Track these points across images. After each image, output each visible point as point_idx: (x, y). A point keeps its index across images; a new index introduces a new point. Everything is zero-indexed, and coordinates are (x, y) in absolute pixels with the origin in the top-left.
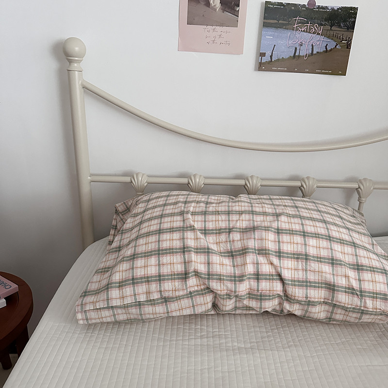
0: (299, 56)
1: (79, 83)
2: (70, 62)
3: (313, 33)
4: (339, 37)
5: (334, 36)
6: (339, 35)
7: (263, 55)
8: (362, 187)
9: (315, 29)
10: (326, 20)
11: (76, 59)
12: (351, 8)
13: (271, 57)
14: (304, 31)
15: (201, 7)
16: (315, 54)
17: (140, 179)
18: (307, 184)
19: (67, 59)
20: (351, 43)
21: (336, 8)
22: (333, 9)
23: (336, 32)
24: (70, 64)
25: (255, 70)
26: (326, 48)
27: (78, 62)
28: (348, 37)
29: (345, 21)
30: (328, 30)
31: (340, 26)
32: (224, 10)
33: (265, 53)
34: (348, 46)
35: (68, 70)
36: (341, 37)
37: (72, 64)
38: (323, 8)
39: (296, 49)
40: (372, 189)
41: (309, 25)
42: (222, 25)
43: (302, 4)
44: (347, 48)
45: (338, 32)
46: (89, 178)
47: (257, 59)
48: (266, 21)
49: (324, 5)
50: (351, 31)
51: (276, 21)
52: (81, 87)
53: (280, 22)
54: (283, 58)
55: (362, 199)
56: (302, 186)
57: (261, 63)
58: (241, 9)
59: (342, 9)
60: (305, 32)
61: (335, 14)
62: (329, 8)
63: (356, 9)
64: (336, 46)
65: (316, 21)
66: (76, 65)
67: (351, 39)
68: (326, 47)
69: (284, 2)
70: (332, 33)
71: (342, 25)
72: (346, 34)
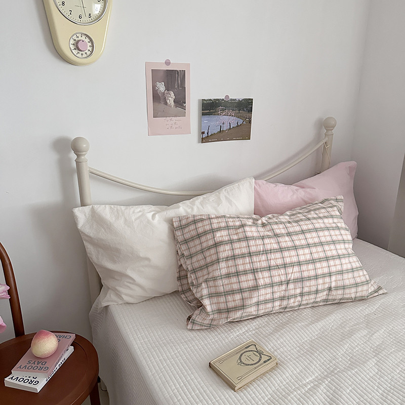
0: (223, 131)
1: (87, 170)
3: (230, 116)
4: (244, 117)
5: (241, 116)
7: (203, 133)
9: (230, 113)
10: (236, 107)
11: (83, 153)
12: (249, 99)
14: (224, 115)
15: (161, 106)
20: (251, 120)
21: (241, 100)
22: (239, 100)
24: (78, 157)
25: (199, 142)
27: (84, 155)
28: (249, 117)
29: (246, 107)
30: (237, 113)
31: (244, 110)
32: (176, 107)
34: (250, 122)
35: (76, 162)
38: (233, 100)
41: (227, 111)
42: (176, 116)
43: (222, 98)
45: (243, 114)
47: (199, 136)
48: (203, 112)
49: (234, 98)
50: (250, 113)
51: (209, 111)
53: (211, 111)
57: (202, 138)
58: (186, 105)
59: (244, 100)
61: (240, 103)
62: (237, 100)
63: (252, 99)
64: (243, 122)
65: (230, 108)
66: (83, 157)
67: (251, 118)
69: (212, 99)
70: (240, 114)
71: (245, 109)
72: (248, 115)
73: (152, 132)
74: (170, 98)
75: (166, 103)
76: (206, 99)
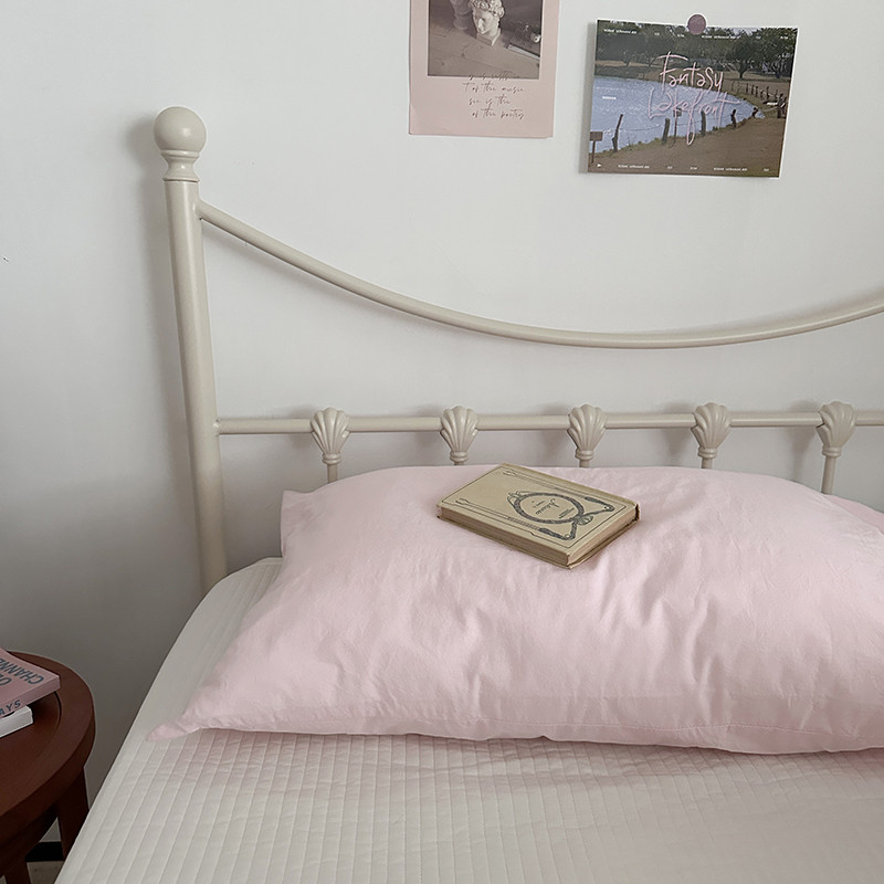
1: (191, 208)
2: (171, 160)
3: (703, 87)
4: (759, 95)
5: (750, 92)
6: (760, 91)
7: (596, 137)
8: (831, 423)
9: (707, 79)
10: (729, 58)
11: (185, 153)
12: (783, 31)
13: (615, 140)
14: (683, 83)
15: (457, 38)
16: (710, 133)
17: (333, 423)
18: (709, 419)
19: (163, 155)
20: (786, 105)
21: (749, 33)
22: (743, 34)
23: (754, 83)
24: (170, 167)
25: (581, 171)
26: (733, 119)
27: (189, 162)
28: (779, 93)
29: (770, 60)
30: (734, 80)
31: (760, 71)
32: (507, 43)
33: (602, 133)
34: (781, 112)
35: (165, 180)
36: (765, 93)
37: (176, 165)
38: (720, 32)
39: (668, 122)
40: (852, 424)
41: (693, 69)
42: (504, 75)
43: (676, 24)
44: (779, 117)
45: (756, 84)
46: (216, 425)
47: (583, 146)
48: (600, 63)
49: (723, 27)
50: (784, 81)
51: (622, 64)
52: (196, 217)
53: (630, 64)
54: (640, 143)
55: (832, 449)
56: (698, 424)
57: (592, 156)
58: (544, 38)
60: (685, 85)
61: (747, 44)
62: (736, 33)
63: (791, 34)
64: (754, 114)
65: (708, 61)
66: (183, 167)
67: (786, 98)
68: (732, 116)
69: (637, 22)
70: (743, 85)
71: (765, 68)
72: (775, 87)
73: (425, 121)
74: (487, 15)
75: (472, 30)
76: (614, 19)
